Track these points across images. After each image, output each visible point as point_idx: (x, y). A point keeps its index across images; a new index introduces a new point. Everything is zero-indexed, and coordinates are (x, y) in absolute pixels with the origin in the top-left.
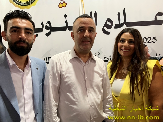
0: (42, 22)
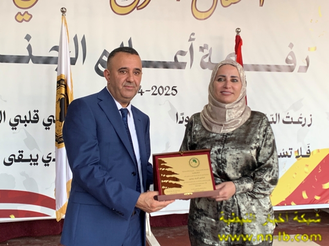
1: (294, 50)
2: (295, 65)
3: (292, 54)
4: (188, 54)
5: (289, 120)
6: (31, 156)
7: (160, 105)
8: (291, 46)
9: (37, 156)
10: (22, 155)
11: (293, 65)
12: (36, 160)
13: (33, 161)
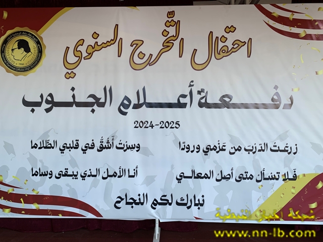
0: (42, 94)
1: (278, 91)
2: (280, 103)
3: (277, 94)
4: (188, 97)
5: (277, 148)
6: (73, 172)
7: (166, 135)
8: (276, 87)
9: (77, 172)
10: (67, 172)
11: (278, 103)
12: (76, 176)
13: (75, 176)
